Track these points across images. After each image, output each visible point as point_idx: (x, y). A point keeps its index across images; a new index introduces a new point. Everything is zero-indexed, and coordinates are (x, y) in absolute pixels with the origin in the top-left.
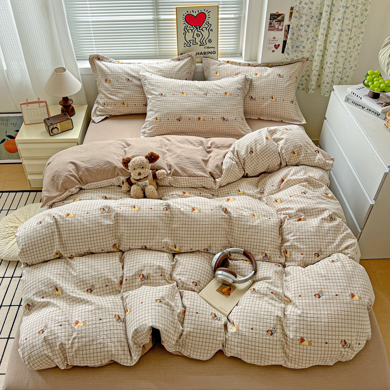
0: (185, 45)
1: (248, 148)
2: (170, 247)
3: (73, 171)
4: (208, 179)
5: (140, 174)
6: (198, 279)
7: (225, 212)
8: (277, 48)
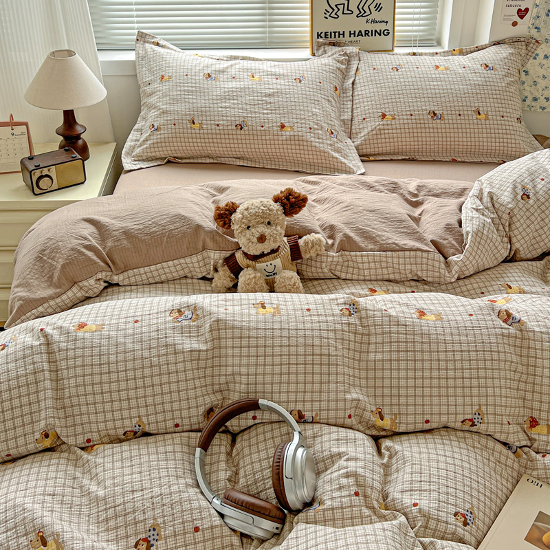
0: (326, 14)
1: (515, 187)
2: (367, 415)
3: (91, 238)
4: (431, 256)
5: (262, 239)
6: (468, 506)
7: (505, 321)
8: (522, 17)
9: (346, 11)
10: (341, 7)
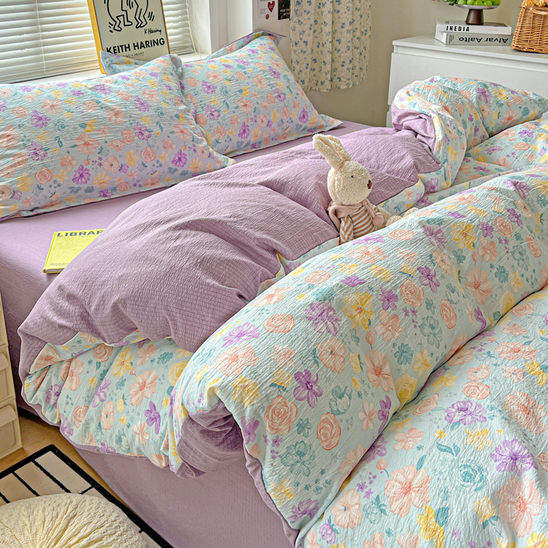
0: (110, 27)
8: (271, 10)
9: (127, 23)
10: (121, 18)
